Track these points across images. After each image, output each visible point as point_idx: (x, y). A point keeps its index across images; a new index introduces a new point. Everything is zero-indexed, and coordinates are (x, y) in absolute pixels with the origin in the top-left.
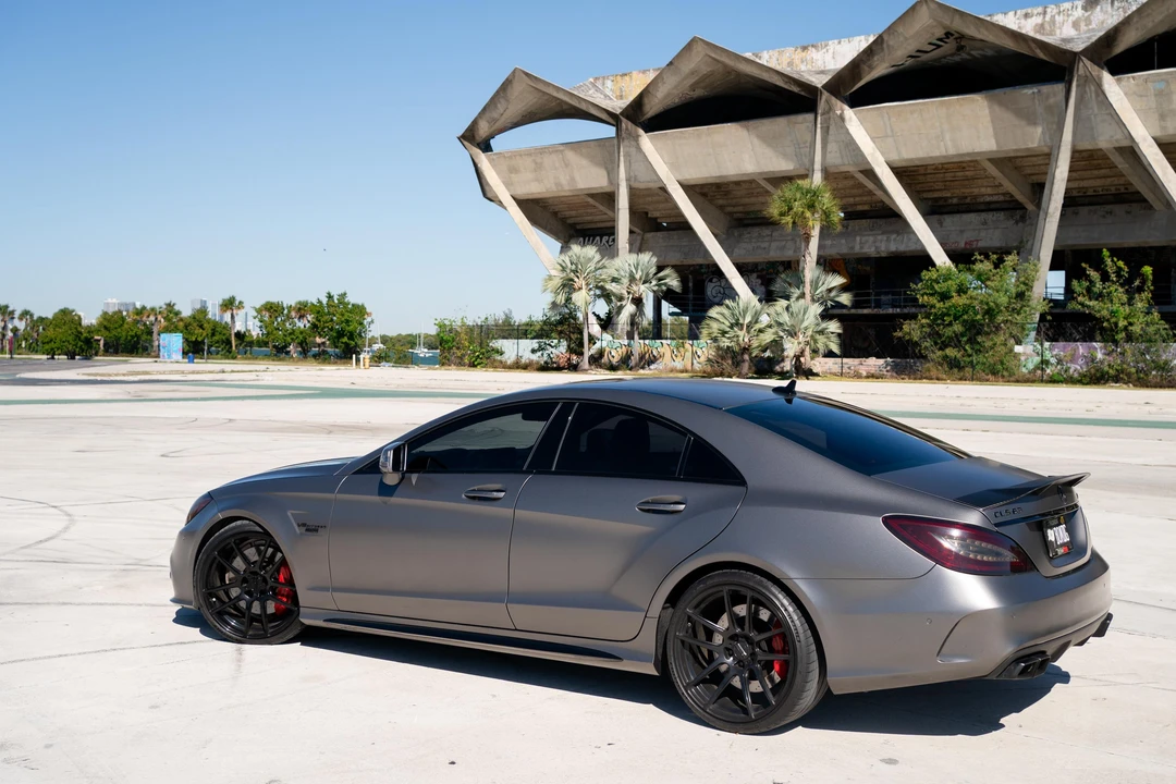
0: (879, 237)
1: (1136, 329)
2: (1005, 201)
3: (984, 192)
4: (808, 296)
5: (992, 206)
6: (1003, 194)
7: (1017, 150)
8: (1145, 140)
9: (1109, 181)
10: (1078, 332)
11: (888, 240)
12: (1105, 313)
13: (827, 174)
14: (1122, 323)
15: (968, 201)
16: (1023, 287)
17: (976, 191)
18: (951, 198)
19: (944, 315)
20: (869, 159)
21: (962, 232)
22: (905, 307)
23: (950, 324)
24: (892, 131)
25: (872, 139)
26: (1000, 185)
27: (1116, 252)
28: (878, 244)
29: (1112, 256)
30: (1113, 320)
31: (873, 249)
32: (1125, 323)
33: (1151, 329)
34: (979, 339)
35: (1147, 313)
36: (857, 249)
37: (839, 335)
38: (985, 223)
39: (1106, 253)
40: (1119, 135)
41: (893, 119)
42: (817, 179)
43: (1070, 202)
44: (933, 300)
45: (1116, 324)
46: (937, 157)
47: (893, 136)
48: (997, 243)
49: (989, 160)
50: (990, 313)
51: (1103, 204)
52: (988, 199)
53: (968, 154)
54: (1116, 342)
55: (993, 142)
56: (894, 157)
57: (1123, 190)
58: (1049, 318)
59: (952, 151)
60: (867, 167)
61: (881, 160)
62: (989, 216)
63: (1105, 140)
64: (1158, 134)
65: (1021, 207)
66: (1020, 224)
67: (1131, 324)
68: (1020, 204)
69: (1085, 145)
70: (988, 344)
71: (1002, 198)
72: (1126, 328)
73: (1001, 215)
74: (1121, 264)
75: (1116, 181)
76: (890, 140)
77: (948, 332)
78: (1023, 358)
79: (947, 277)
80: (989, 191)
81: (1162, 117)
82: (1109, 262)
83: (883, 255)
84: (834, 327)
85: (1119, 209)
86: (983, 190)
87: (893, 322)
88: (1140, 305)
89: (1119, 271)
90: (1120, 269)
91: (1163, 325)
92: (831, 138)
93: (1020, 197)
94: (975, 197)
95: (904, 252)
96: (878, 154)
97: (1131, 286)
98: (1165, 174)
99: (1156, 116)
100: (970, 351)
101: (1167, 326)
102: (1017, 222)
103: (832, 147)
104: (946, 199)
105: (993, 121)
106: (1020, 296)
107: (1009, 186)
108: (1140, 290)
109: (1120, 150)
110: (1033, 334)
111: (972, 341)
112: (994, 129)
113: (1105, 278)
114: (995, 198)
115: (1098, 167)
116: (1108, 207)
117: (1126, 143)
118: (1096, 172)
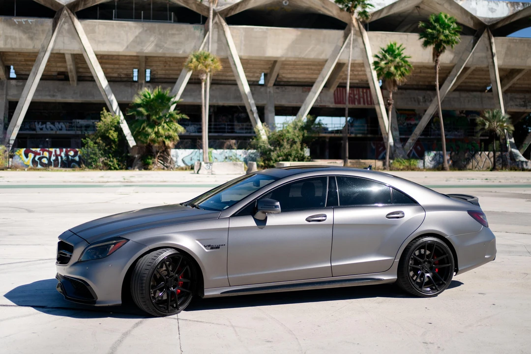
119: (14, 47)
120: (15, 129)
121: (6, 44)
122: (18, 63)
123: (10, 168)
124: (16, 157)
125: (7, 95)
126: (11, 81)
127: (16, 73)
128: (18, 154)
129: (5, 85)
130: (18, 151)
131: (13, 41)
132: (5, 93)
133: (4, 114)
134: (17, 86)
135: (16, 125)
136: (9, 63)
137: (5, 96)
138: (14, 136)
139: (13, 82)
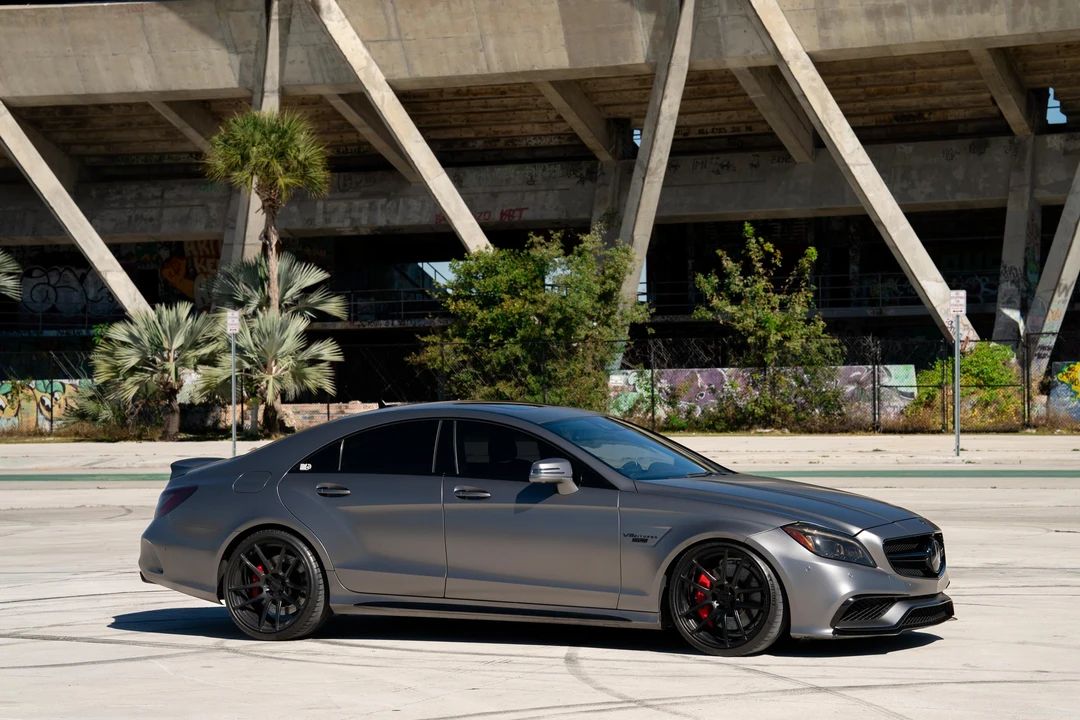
0: (357, 203)
1: (795, 345)
2: (560, 146)
3: (529, 130)
4: (275, 302)
5: (538, 154)
6: (559, 135)
7: (601, 69)
8: (797, 57)
9: (724, 116)
10: (708, 353)
11: (372, 208)
12: (749, 323)
13: (287, 100)
14: (774, 338)
15: (501, 144)
16: (611, 284)
17: (516, 130)
18: (473, 140)
19: (489, 330)
20: (361, 76)
21: (495, 195)
22: (408, 317)
23: (500, 344)
24: (399, 31)
25: (365, 43)
26: (560, 118)
27: (763, 228)
28: (355, 215)
29: (756, 235)
30: (761, 333)
31: (347, 223)
32: (779, 338)
33: (814, 346)
34: (550, 366)
35: (808, 322)
36: (319, 222)
37: (333, 364)
38: (531, 182)
39: (748, 228)
40: (758, 50)
41: (402, 12)
42: (270, 106)
43: (682, 147)
44: (470, 307)
45: (765, 339)
46: (472, 77)
47: (401, 40)
48: (552, 214)
49: (554, 83)
50: (567, 324)
51: (712, 152)
52: (533, 143)
53: (524, 73)
54: (762, 366)
55: (565, 53)
56: (401, 74)
57: (743, 131)
58: (651, 331)
59: (497, 68)
60: (355, 89)
61: (380, 77)
62: (537, 171)
63: (737, 55)
64: (816, 48)
65: (590, 156)
66: (588, 184)
67: (787, 338)
68: (589, 151)
69: (708, 64)
70: (562, 374)
71: (555, 141)
72: (780, 344)
73: (558, 169)
74: (769, 247)
75: (735, 116)
76: (395, 46)
77: (497, 356)
78: (612, 394)
79: (490, 270)
80: (538, 129)
81: (823, 23)
82: (752, 244)
83: (364, 232)
84: (328, 351)
85: (741, 161)
86: (528, 128)
87: (410, 341)
88: (799, 309)
89: (767, 259)
90: (768, 255)
91: (828, 340)
92: (293, 38)
93: (590, 141)
94: (512, 139)
95: (401, 228)
96: (375, 68)
97: (783, 280)
98: (825, 109)
99: (815, 20)
100: (535, 386)
101: (836, 341)
102: (582, 180)
103: (294, 53)
104: (464, 141)
105: (564, 22)
106: (607, 297)
107: (575, 123)
108: (795, 288)
109: (756, 71)
110: (620, 357)
111: (536, 370)
112: (567, 33)
113: (747, 270)
114: (545, 142)
115: (712, 95)
116: (723, 158)
117: (768, 61)
118: (707, 103)
119: (1041, 30)
120: (1056, 298)
121: (1014, 21)
122: (1069, 75)
123: (1035, 427)
124: (1060, 389)
125: (1034, 185)
126: (1049, 138)
127: (1064, 109)
128: (1065, 379)
129: (1029, 153)
130: (1066, 369)
131: (1037, 9)
132: (1028, 181)
133: (1027, 249)
134: (1066, 152)
135: (1058, 283)
136: (1038, 78)
137: (1027, 190)
138: (1054, 321)
139: (1055, 141)
